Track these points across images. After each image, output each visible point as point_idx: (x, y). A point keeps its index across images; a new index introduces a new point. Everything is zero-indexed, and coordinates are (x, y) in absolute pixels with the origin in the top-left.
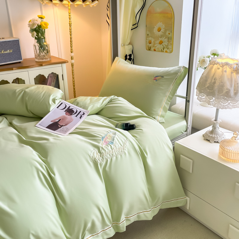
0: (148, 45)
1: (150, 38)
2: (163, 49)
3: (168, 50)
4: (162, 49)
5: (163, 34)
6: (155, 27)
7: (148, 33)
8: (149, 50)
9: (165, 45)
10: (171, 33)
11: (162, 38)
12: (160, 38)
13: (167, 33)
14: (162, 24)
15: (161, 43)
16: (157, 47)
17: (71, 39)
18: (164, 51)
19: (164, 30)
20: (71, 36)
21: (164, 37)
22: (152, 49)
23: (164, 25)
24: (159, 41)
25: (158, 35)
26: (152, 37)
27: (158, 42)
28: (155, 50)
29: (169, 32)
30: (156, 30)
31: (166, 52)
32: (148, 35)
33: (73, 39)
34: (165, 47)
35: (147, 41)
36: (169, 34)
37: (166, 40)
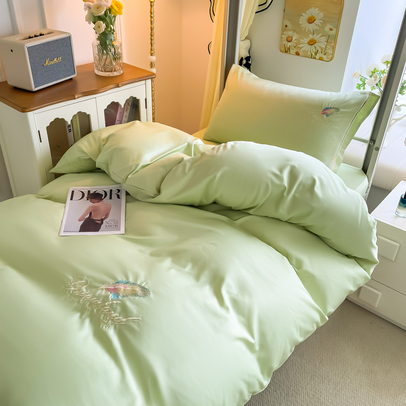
0: (284, 43)
1: (290, 33)
2: (316, 54)
3: (325, 57)
4: (314, 54)
5: (318, 28)
6: (303, 14)
7: (287, 22)
8: (286, 52)
9: (320, 47)
10: (334, 30)
11: (315, 35)
12: (311, 36)
13: (327, 28)
14: (319, 12)
15: (312, 43)
16: (302, 50)
17: (152, 29)
18: (317, 57)
19: (322, 22)
20: (151, 24)
21: (320, 35)
22: (293, 51)
23: (321, 13)
24: (309, 39)
25: (307, 30)
26: (294, 31)
27: (306, 40)
28: (297, 54)
29: (332, 27)
30: (303, 20)
31: (321, 59)
32: (286, 26)
33: (155, 31)
34: (320, 50)
35: (283, 36)
36: (331, 30)
37: (324, 39)
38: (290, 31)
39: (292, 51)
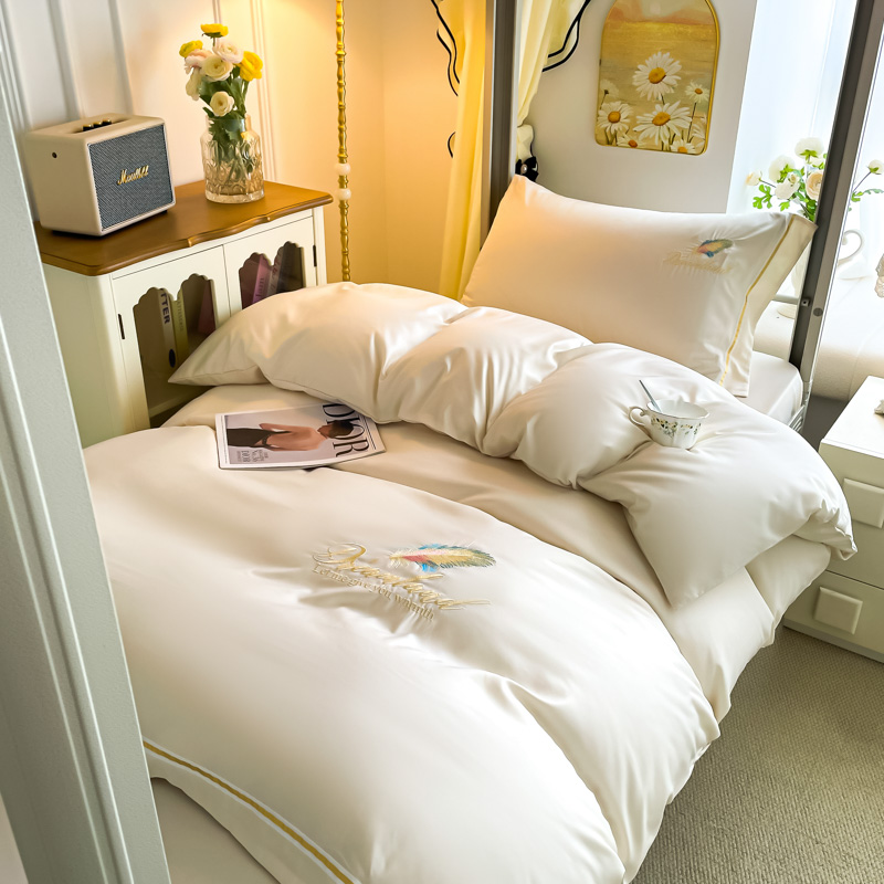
0: (604, 126)
2: (671, 142)
4: (666, 143)
5: (673, 92)
6: (640, 67)
7: (607, 85)
8: (609, 143)
9: (678, 128)
11: (667, 105)
13: (690, 90)
15: (661, 121)
16: (642, 135)
18: (674, 148)
19: (679, 78)
22: (623, 141)
24: (655, 113)
25: (649, 96)
26: (623, 101)
27: (650, 117)
28: (633, 145)
29: (700, 87)
30: (640, 77)
31: (681, 151)
32: (606, 92)
35: (601, 112)
36: (698, 92)
37: (685, 111)
38: (614, 101)
39: (620, 140)
